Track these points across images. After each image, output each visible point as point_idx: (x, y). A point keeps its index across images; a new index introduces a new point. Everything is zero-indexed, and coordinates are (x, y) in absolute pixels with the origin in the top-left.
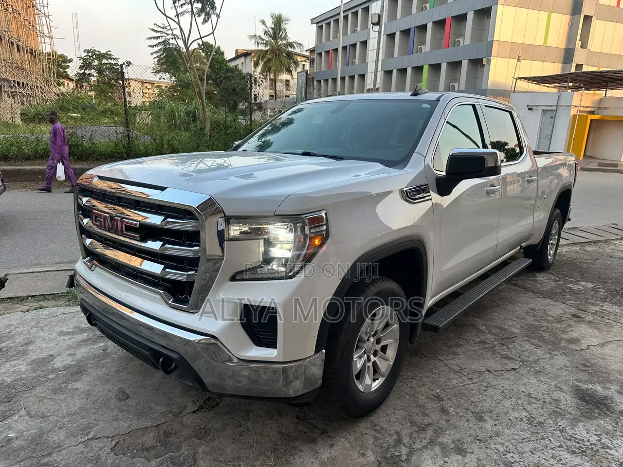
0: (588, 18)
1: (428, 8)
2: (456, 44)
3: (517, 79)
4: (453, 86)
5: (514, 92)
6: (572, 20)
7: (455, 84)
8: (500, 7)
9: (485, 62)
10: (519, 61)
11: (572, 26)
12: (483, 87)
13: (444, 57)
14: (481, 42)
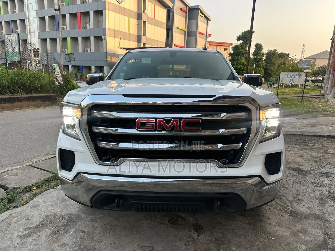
0: (144, 22)
1: (64, 6)
2: (85, 27)
3: (120, 48)
4: (86, 50)
5: (120, 55)
6: (138, 22)
7: (88, 49)
8: (107, 11)
9: (103, 39)
10: (120, 39)
11: (139, 25)
12: (105, 51)
13: (79, 34)
14: (99, 28)
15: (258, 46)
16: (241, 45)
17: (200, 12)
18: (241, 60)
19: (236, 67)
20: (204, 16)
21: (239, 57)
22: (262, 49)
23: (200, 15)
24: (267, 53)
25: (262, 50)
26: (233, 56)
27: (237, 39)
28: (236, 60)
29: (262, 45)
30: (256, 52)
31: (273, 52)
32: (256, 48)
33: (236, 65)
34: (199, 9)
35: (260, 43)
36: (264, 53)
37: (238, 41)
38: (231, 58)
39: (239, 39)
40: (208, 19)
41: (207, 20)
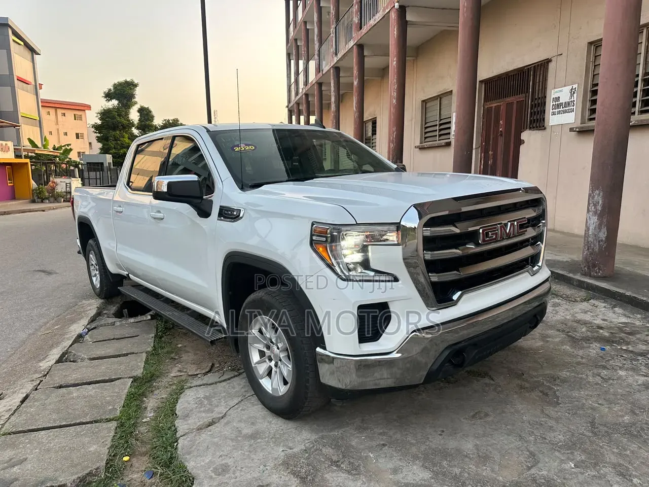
15: (143, 111)
16: (117, 110)
17: (12, 33)
18: (121, 139)
19: (115, 153)
20: (22, 43)
21: (118, 132)
22: (153, 117)
23: (14, 41)
24: (162, 124)
25: (153, 120)
26: (104, 131)
27: (105, 97)
28: (111, 138)
29: (152, 110)
30: (143, 123)
31: (173, 123)
32: (140, 116)
33: (115, 148)
34: (8, 25)
35: (146, 107)
36: (157, 126)
37: (109, 101)
38: (99, 135)
39: (109, 96)
40: (33, 51)
41: (31, 53)
